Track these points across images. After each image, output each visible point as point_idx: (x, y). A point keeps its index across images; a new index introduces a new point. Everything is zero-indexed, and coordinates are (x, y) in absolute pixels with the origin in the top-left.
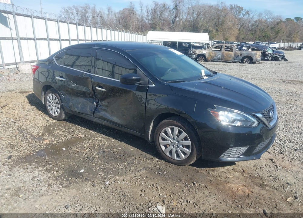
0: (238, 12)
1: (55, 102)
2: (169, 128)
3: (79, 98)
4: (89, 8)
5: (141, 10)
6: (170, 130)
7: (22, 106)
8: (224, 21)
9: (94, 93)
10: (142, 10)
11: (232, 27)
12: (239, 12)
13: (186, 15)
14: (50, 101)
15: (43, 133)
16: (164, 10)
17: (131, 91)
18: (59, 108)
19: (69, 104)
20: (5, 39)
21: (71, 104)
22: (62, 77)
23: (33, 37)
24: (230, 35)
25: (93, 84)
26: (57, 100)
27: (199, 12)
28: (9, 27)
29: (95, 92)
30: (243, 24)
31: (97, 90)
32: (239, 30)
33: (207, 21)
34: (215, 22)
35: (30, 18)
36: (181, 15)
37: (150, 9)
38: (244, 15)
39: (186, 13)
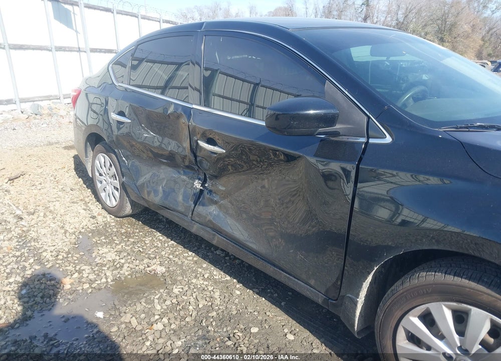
0: (481, 6)
1: (111, 175)
2: (444, 308)
3: (163, 167)
4: (220, 9)
5: (305, 10)
6: (448, 315)
7: (52, 178)
8: (455, 23)
9: (195, 156)
10: (307, 8)
11: (470, 34)
12: (484, 7)
13: (385, 15)
14: (101, 171)
15: (68, 253)
16: (345, 7)
17: (300, 157)
18: (117, 189)
19: (137, 181)
20: (65, 50)
21: (141, 180)
22: (121, 114)
23: (116, 48)
24: (466, 48)
25: (192, 133)
26: (113, 169)
27: (409, 9)
28: (75, 28)
29: (198, 154)
30: (490, 29)
31: (201, 148)
32: (483, 39)
33: (423, 24)
34: (438, 26)
35: (111, 13)
36: (376, 14)
37: (321, 7)
38: (493, 12)
39: (385, 11)
